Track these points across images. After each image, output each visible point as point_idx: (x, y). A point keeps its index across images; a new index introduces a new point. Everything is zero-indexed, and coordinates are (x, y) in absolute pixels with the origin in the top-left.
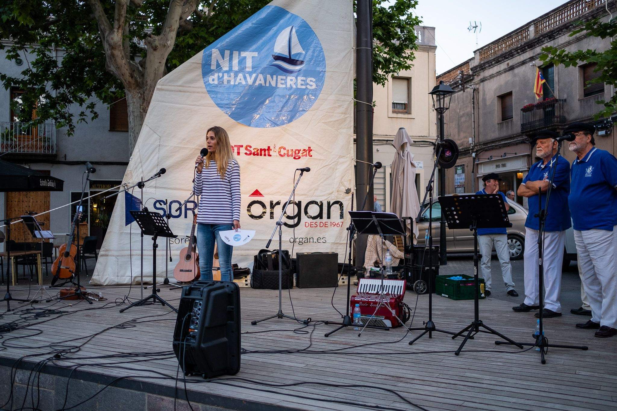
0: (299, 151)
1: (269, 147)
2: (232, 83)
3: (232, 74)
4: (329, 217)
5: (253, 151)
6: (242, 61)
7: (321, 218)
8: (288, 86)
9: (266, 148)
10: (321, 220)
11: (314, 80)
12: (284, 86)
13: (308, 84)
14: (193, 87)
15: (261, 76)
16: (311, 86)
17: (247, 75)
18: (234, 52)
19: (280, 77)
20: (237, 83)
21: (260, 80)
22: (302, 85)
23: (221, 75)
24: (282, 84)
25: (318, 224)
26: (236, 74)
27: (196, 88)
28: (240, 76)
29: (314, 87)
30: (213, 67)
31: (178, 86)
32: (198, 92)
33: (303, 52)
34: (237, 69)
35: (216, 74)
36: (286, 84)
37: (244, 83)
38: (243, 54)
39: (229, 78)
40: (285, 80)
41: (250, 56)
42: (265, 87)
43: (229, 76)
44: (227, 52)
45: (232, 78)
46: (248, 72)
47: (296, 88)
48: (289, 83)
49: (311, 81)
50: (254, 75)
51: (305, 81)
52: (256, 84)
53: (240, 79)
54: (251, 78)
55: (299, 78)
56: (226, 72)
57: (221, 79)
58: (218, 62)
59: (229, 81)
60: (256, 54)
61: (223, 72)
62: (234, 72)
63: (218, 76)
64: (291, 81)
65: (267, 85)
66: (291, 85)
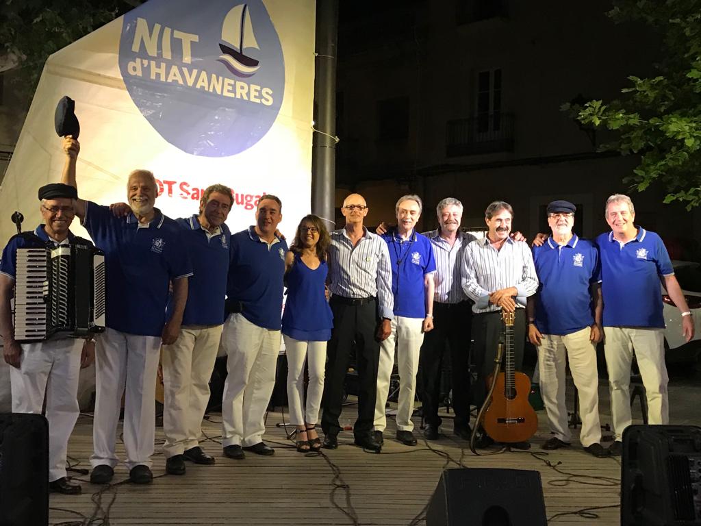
0: (251, 197)
2: (163, 79)
3: (163, 65)
5: (192, 192)
6: (177, 46)
8: (238, 96)
11: (271, 92)
12: (232, 95)
13: (263, 97)
14: (105, 77)
15: (204, 75)
16: (267, 100)
17: (185, 70)
18: (166, 28)
19: (227, 81)
20: (170, 80)
21: (203, 81)
23: (146, 62)
24: (229, 91)
26: (169, 65)
27: (109, 78)
28: (175, 69)
30: (136, 48)
31: (81, 71)
32: (112, 86)
33: (258, 48)
34: (170, 58)
35: (138, 60)
36: (235, 93)
37: (181, 82)
38: (177, 34)
39: (158, 71)
40: (234, 86)
41: (188, 39)
42: (208, 93)
43: (158, 66)
44: (157, 27)
45: (162, 71)
46: (186, 65)
47: (249, 102)
48: (239, 91)
49: (267, 93)
50: (195, 72)
51: (260, 92)
52: (198, 86)
53: (175, 75)
54: (190, 75)
55: (253, 87)
56: (153, 58)
57: (146, 70)
58: (142, 42)
59: (158, 75)
60: (196, 38)
61: (150, 58)
62: (166, 61)
63: (142, 65)
64: (242, 90)
65: (211, 90)
66: (241, 95)
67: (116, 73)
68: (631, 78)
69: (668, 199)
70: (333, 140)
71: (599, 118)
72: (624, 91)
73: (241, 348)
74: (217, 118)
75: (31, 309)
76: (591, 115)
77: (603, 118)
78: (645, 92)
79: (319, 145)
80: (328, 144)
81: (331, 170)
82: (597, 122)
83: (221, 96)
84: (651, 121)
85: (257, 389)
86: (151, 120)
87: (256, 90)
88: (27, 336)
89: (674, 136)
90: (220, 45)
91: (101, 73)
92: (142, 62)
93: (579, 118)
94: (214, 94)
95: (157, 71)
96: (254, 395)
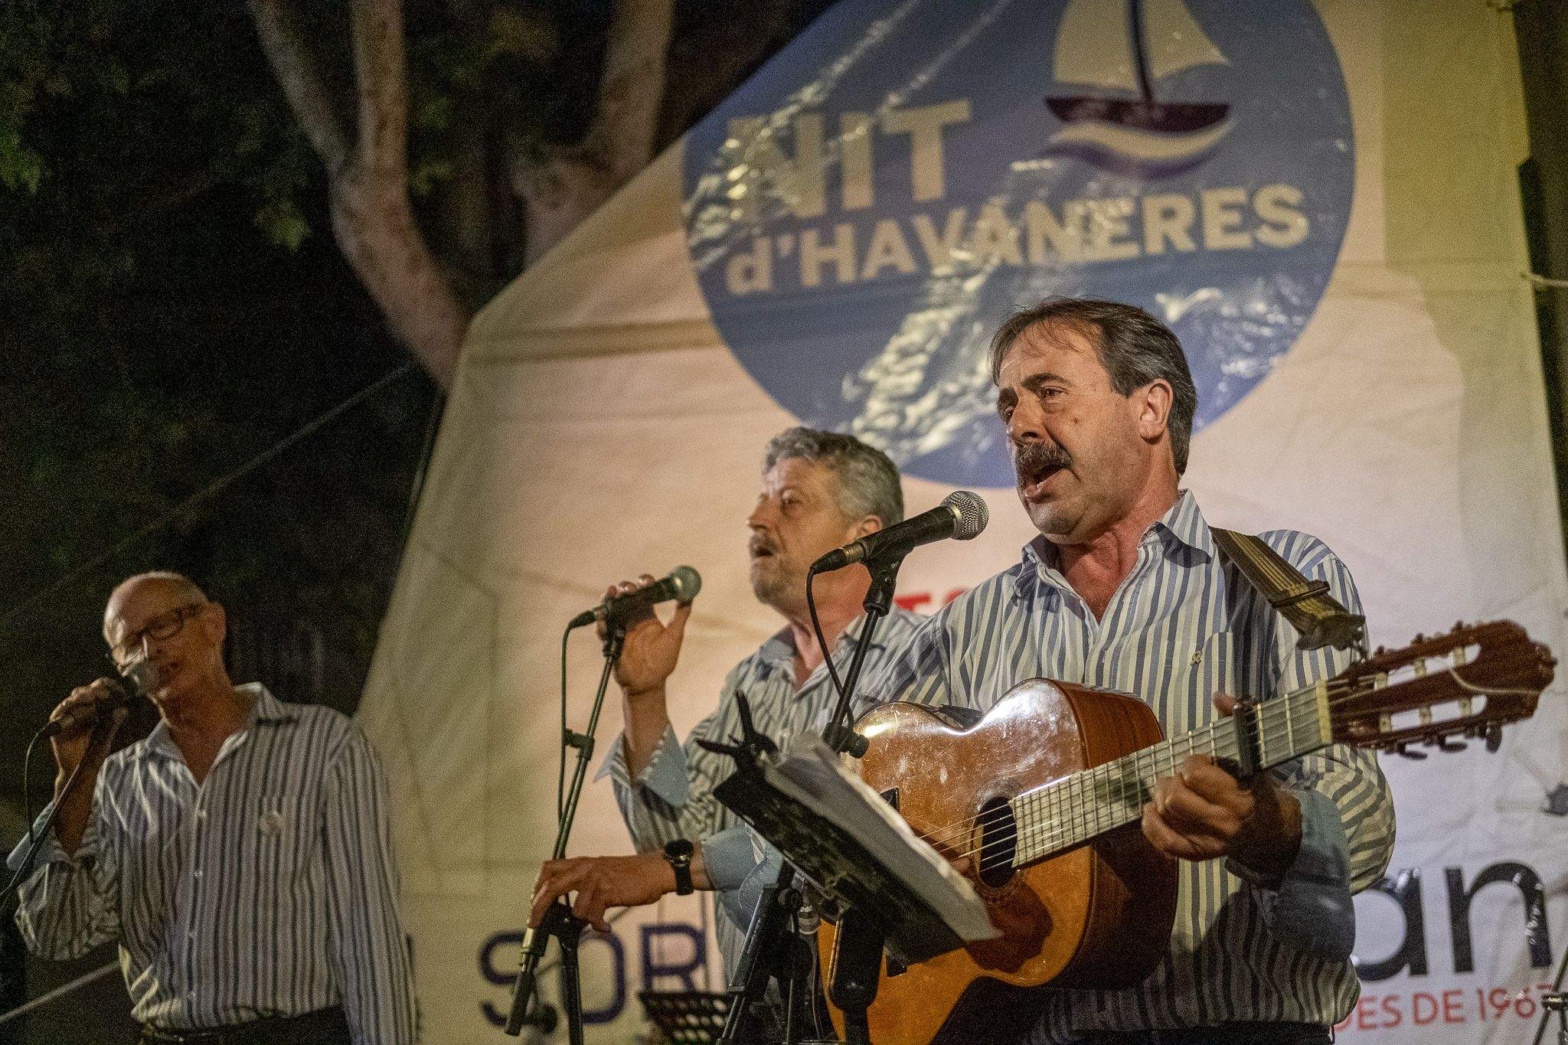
2: (846, 274)
3: (845, 233)
4: (1464, 962)
6: (891, 156)
7: (1420, 968)
8: (1155, 246)
10: (1419, 984)
11: (1292, 195)
12: (1130, 251)
13: (1262, 223)
14: (650, 326)
15: (994, 217)
16: (1280, 227)
18: (848, 118)
19: (1102, 208)
20: (870, 271)
22: (1229, 229)
23: (786, 243)
24: (1115, 241)
25: (1405, 1005)
26: (865, 225)
28: (888, 232)
29: (1299, 227)
31: (571, 332)
32: (675, 346)
33: (1220, 60)
34: (870, 203)
35: (759, 243)
36: (1141, 240)
37: (907, 265)
38: (895, 122)
39: (828, 254)
40: (1136, 219)
41: (931, 123)
42: (1024, 271)
43: (827, 240)
44: (808, 125)
45: (843, 251)
46: (926, 208)
47: (1204, 253)
48: (1155, 229)
50: (958, 216)
51: (1246, 208)
53: (887, 250)
54: (941, 231)
55: (1213, 200)
56: (811, 223)
57: (786, 268)
59: (829, 269)
60: (959, 111)
61: (799, 226)
62: (855, 216)
63: (775, 251)
64: (1167, 219)
65: (1038, 259)
66: (1167, 241)
67: (691, 305)
87: (1227, 207)
91: (640, 317)
92: (774, 245)
94: (1052, 266)
95: (825, 257)
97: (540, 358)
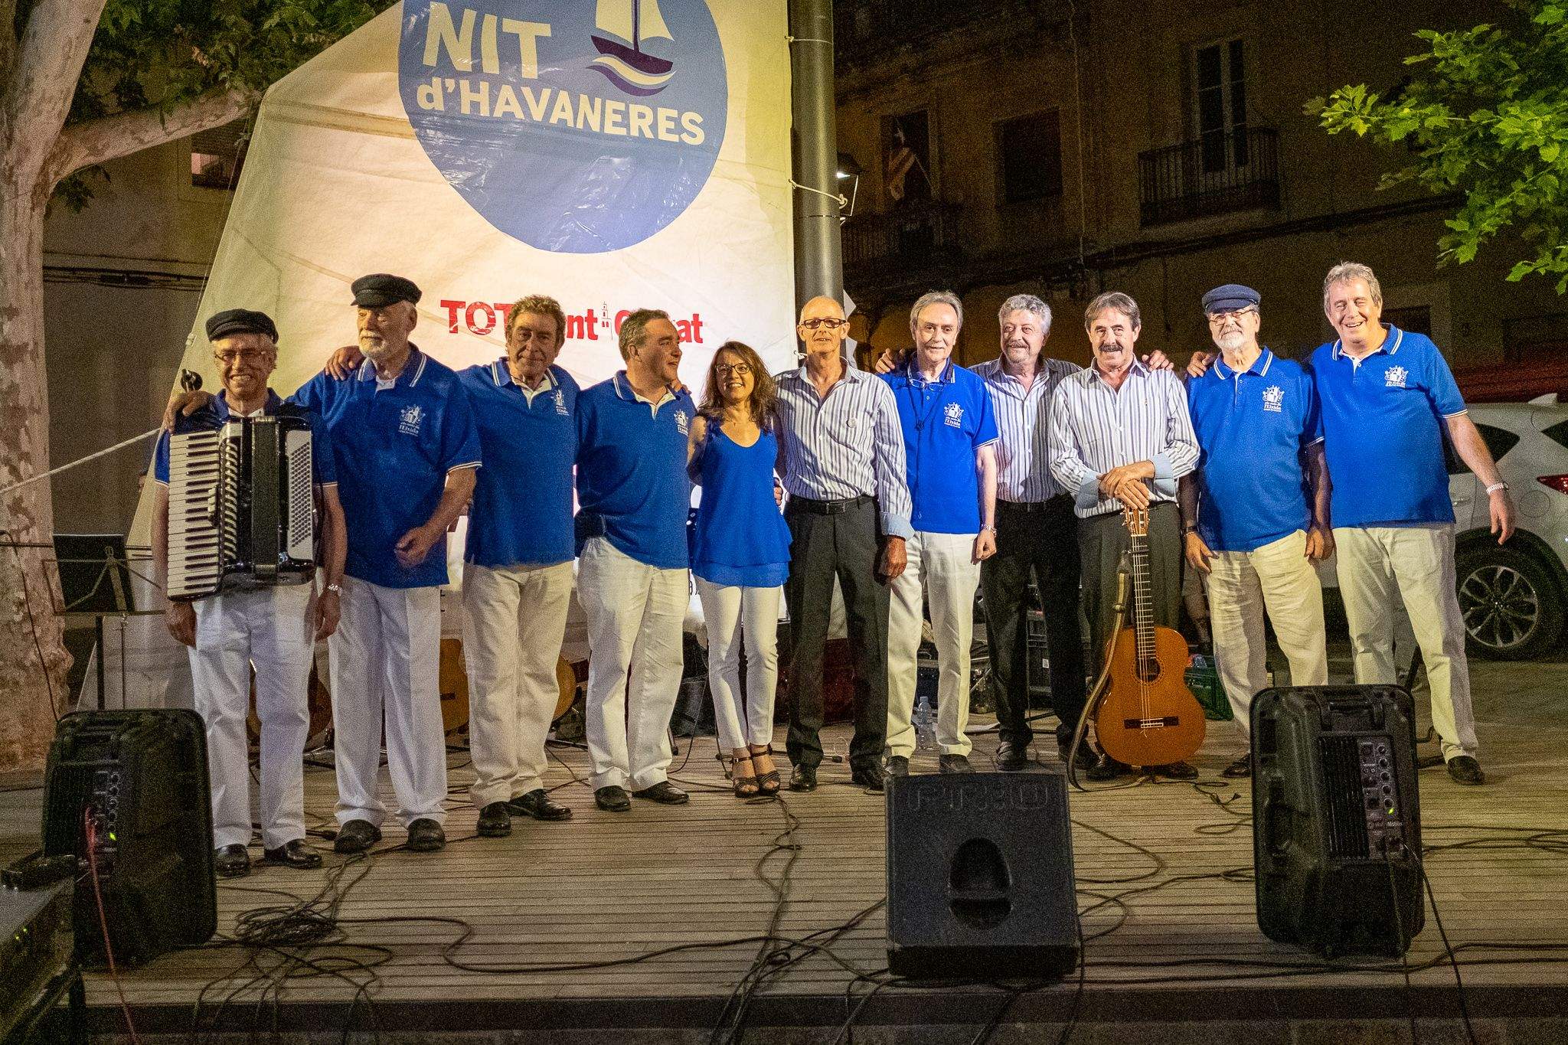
1: (590, 312)
2: (484, 112)
8: (634, 132)
9: (584, 315)
11: (699, 119)
12: (622, 131)
13: (684, 130)
14: (375, 118)
15: (564, 97)
16: (693, 135)
17: (527, 91)
18: (488, 17)
19: (611, 105)
20: (498, 114)
21: (563, 110)
23: (451, 83)
24: (615, 124)
27: (382, 118)
28: (507, 92)
29: (700, 138)
30: (430, 58)
31: (328, 110)
32: (388, 133)
33: (670, 37)
34: (497, 72)
35: (436, 80)
36: (627, 126)
37: (520, 115)
38: (510, 26)
39: (475, 97)
40: (625, 115)
41: (529, 33)
42: (575, 131)
43: (475, 89)
44: (470, 16)
45: (483, 97)
46: (528, 83)
47: (657, 141)
48: (635, 122)
49: (692, 122)
50: (546, 93)
51: (677, 121)
52: (553, 120)
53: (507, 103)
54: (538, 102)
55: (663, 113)
56: (464, 75)
57: (452, 98)
58: (442, 44)
59: (475, 105)
60: (545, 30)
61: (458, 75)
62: (489, 78)
63: (444, 88)
64: (641, 118)
65: (580, 125)
66: (640, 129)
67: (394, 108)
68: (1422, 34)
69: (1518, 273)
70: (834, 203)
71: (1366, 121)
72: (1409, 61)
73: (608, 602)
74: (592, 177)
75: (195, 541)
76: (1346, 115)
77: (1374, 119)
78: (1453, 57)
79: (806, 214)
80: (824, 210)
81: (833, 260)
82: (1362, 129)
83: (601, 136)
84: (1473, 118)
85: (650, 681)
86: (467, 191)
87: (669, 118)
88: (187, 588)
89: (1517, 144)
90: (595, 39)
91: (367, 110)
92: (443, 83)
93: (1324, 124)
94: (587, 132)
95: (473, 99)
96: (645, 693)
97: (309, 123)
